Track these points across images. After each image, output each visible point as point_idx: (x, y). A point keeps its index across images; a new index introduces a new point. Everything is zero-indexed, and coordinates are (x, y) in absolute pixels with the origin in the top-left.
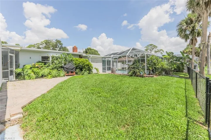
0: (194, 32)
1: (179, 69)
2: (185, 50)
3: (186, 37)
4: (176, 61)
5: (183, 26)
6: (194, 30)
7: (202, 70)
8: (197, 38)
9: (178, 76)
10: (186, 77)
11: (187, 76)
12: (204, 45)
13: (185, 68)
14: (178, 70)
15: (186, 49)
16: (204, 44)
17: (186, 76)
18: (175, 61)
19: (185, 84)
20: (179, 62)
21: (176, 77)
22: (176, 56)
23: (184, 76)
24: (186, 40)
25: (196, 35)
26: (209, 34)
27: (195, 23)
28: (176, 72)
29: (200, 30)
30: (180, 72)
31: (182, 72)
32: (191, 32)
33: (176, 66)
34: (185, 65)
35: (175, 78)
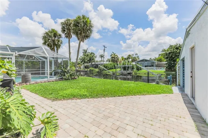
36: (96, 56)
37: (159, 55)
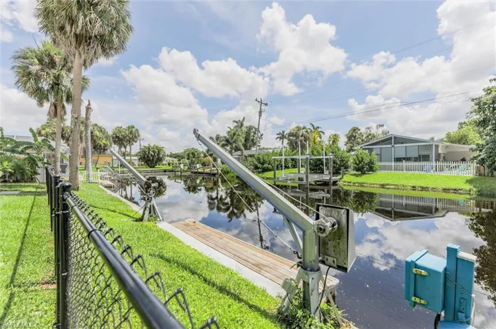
0: (58, 88)
1: (23, 174)
2: (44, 129)
3: (40, 95)
4: (13, 151)
5: (32, 65)
6: (58, 84)
7: (74, 173)
8: (65, 103)
9: (17, 192)
10: (39, 192)
11: (43, 190)
12: (76, 120)
13: (39, 171)
14: (19, 178)
15: (46, 125)
16: (76, 118)
17: (39, 190)
18: (8, 154)
19: (32, 207)
20: (22, 156)
21: (7, 195)
22: (11, 140)
23: (34, 190)
24: (41, 104)
25: (64, 98)
26: (88, 103)
27: (61, 69)
28: (14, 182)
29: (71, 90)
30: (25, 182)
31: (32, 180)
32: (52, 88)
33: (11, 164)
34: (40, 164)
35: (4, 196)
36: (262, 135)
37: (461, 124)
